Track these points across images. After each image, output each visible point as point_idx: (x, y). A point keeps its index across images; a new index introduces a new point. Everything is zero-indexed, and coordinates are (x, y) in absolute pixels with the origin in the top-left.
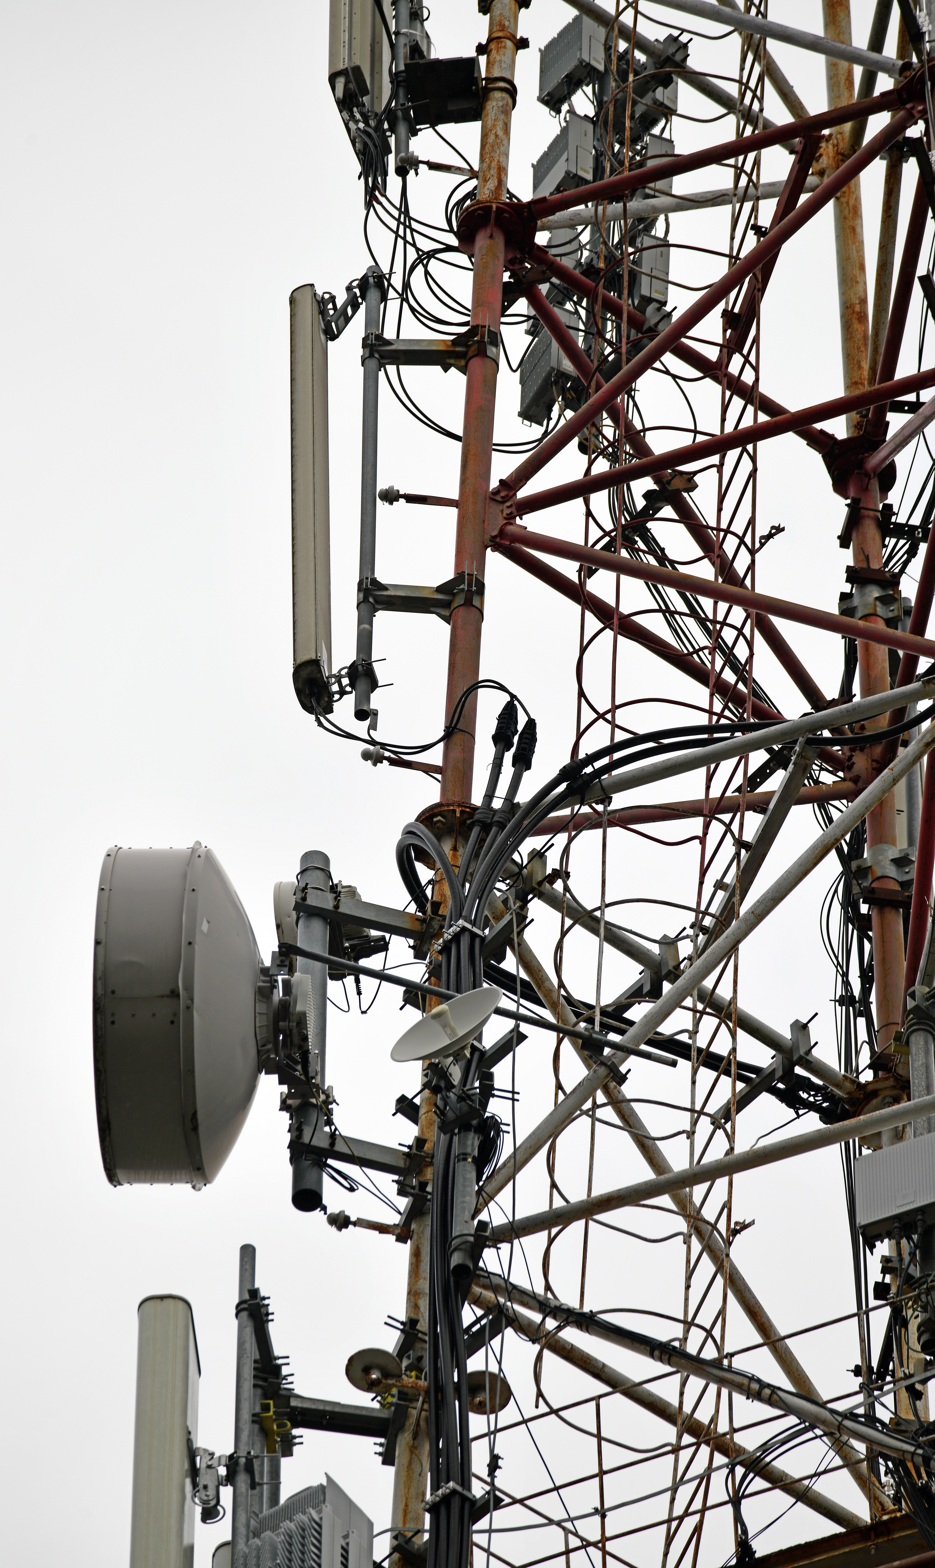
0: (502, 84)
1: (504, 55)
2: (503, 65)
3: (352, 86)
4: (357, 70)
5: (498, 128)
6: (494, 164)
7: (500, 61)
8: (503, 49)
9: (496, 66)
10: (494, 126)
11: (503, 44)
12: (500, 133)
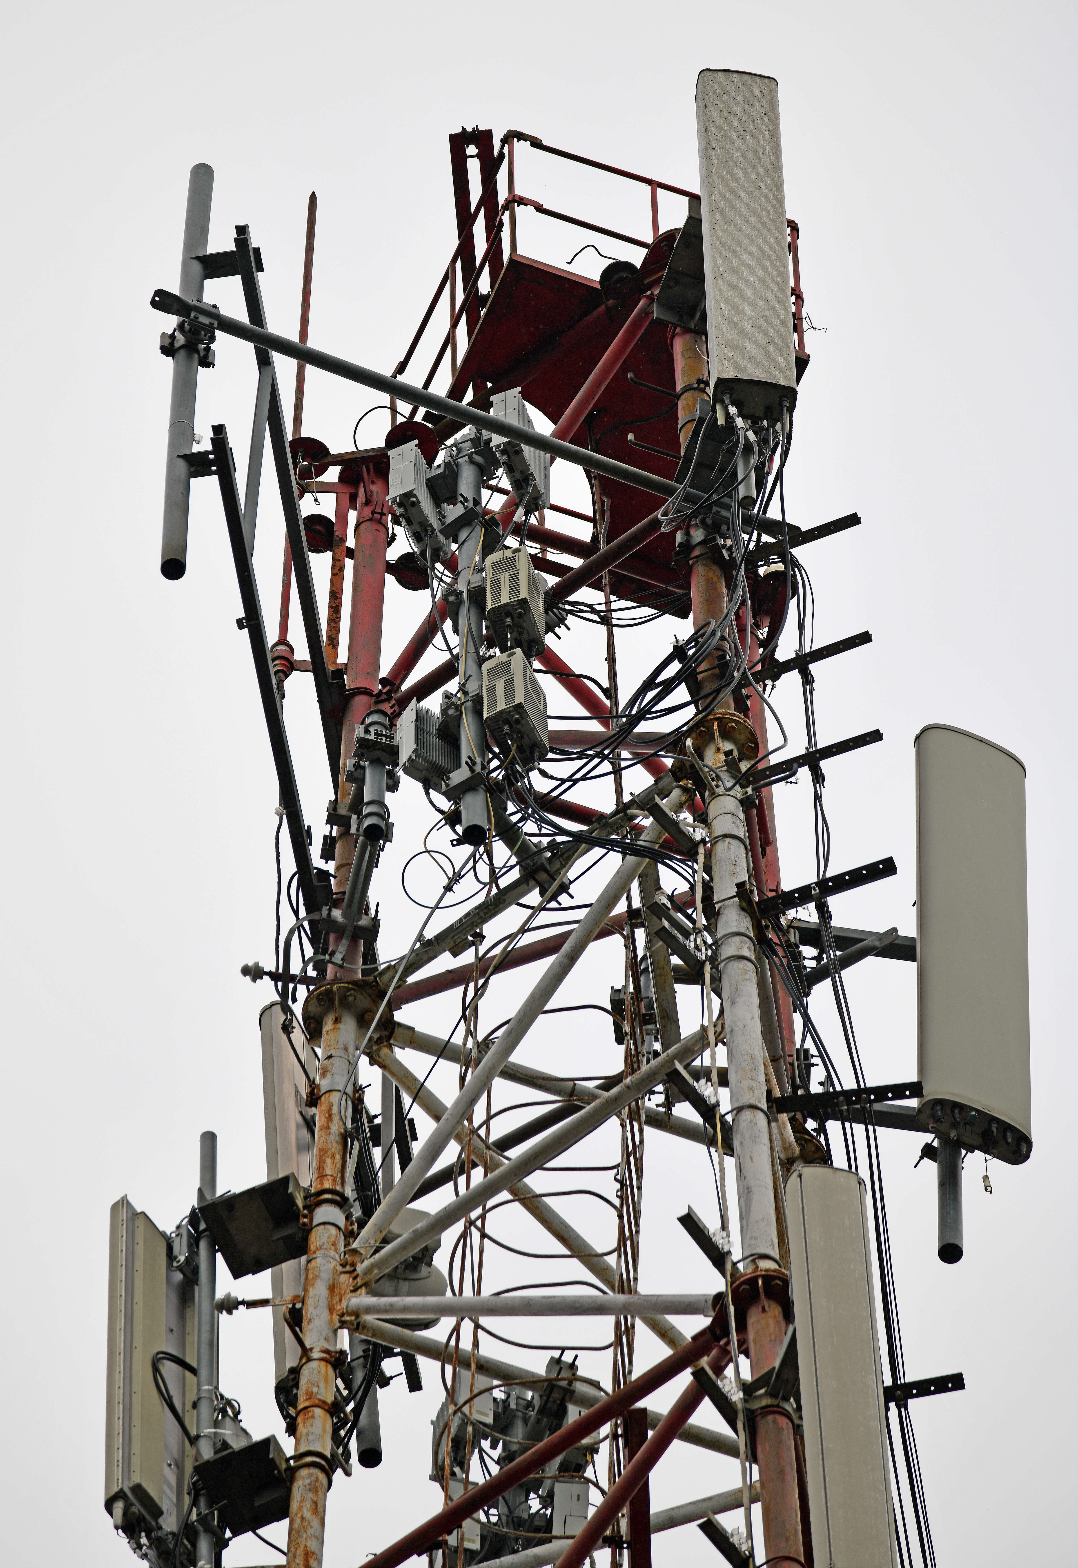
0: (309, 1459)
1: (312, 1426)
2: (311, 1437)
3: (134, 1509)
4: (138, 1490)
5: (305, 1510)
6: (300, 1552)
7: (307, 1434)
8: (311, 1420)
9: (302, 1441)
10: (300, 1508)
11: (310, 1414)
12: (307, 1514)
